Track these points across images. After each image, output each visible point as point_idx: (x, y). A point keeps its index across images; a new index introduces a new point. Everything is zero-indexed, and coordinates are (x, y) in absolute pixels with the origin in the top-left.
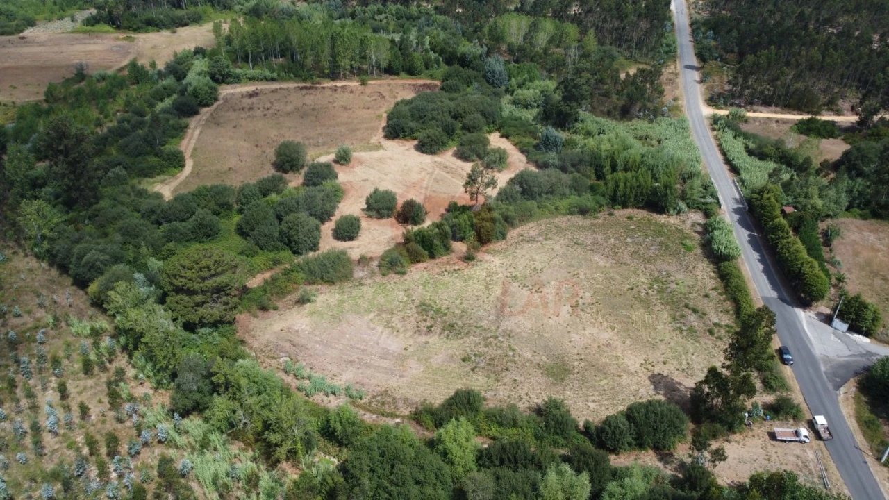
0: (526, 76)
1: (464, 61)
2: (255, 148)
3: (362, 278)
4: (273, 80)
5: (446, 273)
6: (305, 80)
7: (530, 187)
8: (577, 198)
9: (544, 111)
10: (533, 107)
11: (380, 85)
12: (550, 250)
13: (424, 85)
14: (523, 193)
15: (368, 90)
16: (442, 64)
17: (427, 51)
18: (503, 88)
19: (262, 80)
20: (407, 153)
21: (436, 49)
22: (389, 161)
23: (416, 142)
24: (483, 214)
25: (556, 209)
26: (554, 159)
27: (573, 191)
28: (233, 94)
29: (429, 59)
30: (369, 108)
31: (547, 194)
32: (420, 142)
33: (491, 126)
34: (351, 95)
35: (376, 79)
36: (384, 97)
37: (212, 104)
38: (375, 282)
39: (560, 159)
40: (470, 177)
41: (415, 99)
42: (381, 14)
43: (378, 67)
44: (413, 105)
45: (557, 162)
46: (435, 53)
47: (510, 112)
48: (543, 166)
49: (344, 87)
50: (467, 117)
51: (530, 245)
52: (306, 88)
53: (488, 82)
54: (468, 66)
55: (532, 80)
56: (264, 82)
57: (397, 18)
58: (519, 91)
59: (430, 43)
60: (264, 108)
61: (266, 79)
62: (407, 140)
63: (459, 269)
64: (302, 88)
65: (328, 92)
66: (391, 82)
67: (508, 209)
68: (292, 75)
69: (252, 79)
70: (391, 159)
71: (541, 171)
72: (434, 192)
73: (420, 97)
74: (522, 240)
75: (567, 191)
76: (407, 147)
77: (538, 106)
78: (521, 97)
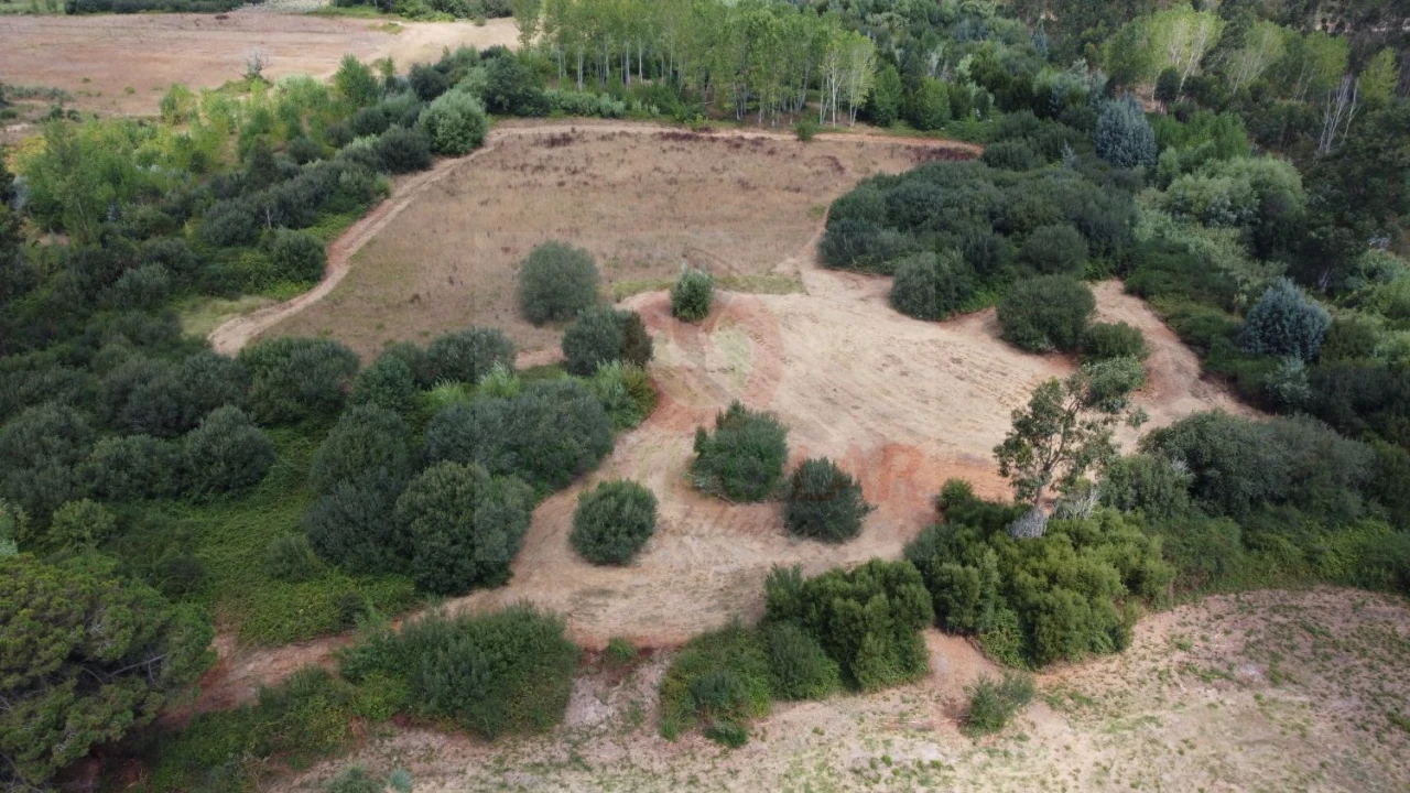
0: (1209, 143)
1: (1046, 104)
2: (500, 254)
3: (588, 733)
4: (613, 115)
5: (886, 772)
6: (681, 122)
7: (1226, 473)
8: (1387, 529)
9: (1255, 234)
10: (1224, 222)
11: (840, 144)
12: (1293, 735)
13: (942, 151)
14: (1195, 491)
15: (810, 151)
16: (992, 110)
17: (961, 80)
18: (1140, 169)
19: (591, 115)
20: (859, 307)
21: (983, 77)
22: (807, 324)
23: (887, 284)
24: (1053, 554)
25: (1311, 557)
26: (1296, 378)
27: (1374, 506)
28: (520, 137)
29: (965, 96)
30: (798, 190)
31: (1279, 501)
32: (896, 284)
33: (1101, 260)
34: (769, 159)
35: (835, 131)
36: (841, 169)
37: (467, 153)
38: (626, 762)
39: (1315, 383)
40: (1023, 426)
41: (910, 175)
42: (880, 12)
43: (844, 107)
44: (902, 189)
45: (1305, 391)
46: (979, 85)
47: (1159, 230)
48: (1266, 400)
49: (757, 142)
50: (1037, 231)
51: (1212, 695)
52: (675, 136)
53: (1100, 153)
54: (1055, 117)
55: (1223, 152)
56: (597, 119)
57: (913, 20)
58: (1188, 178)
59: (973, 66)
60: (568, 169)
61: (600, 113)
62: (869, 275)
63: (935, 765)
64: (666, 137)
65: (719, 148)
66: (869, 139)
67: (1144, 549)
68: (655, 109)
69: (574, 111)
70: (814, 319)
71: (1267, 419)
72: (910, 432)
73: (921, 173)
74: (1184, 669)
75: (1353, 501)
76: (862, 293)
77: (1238, 223)
78: (1190, 194)
